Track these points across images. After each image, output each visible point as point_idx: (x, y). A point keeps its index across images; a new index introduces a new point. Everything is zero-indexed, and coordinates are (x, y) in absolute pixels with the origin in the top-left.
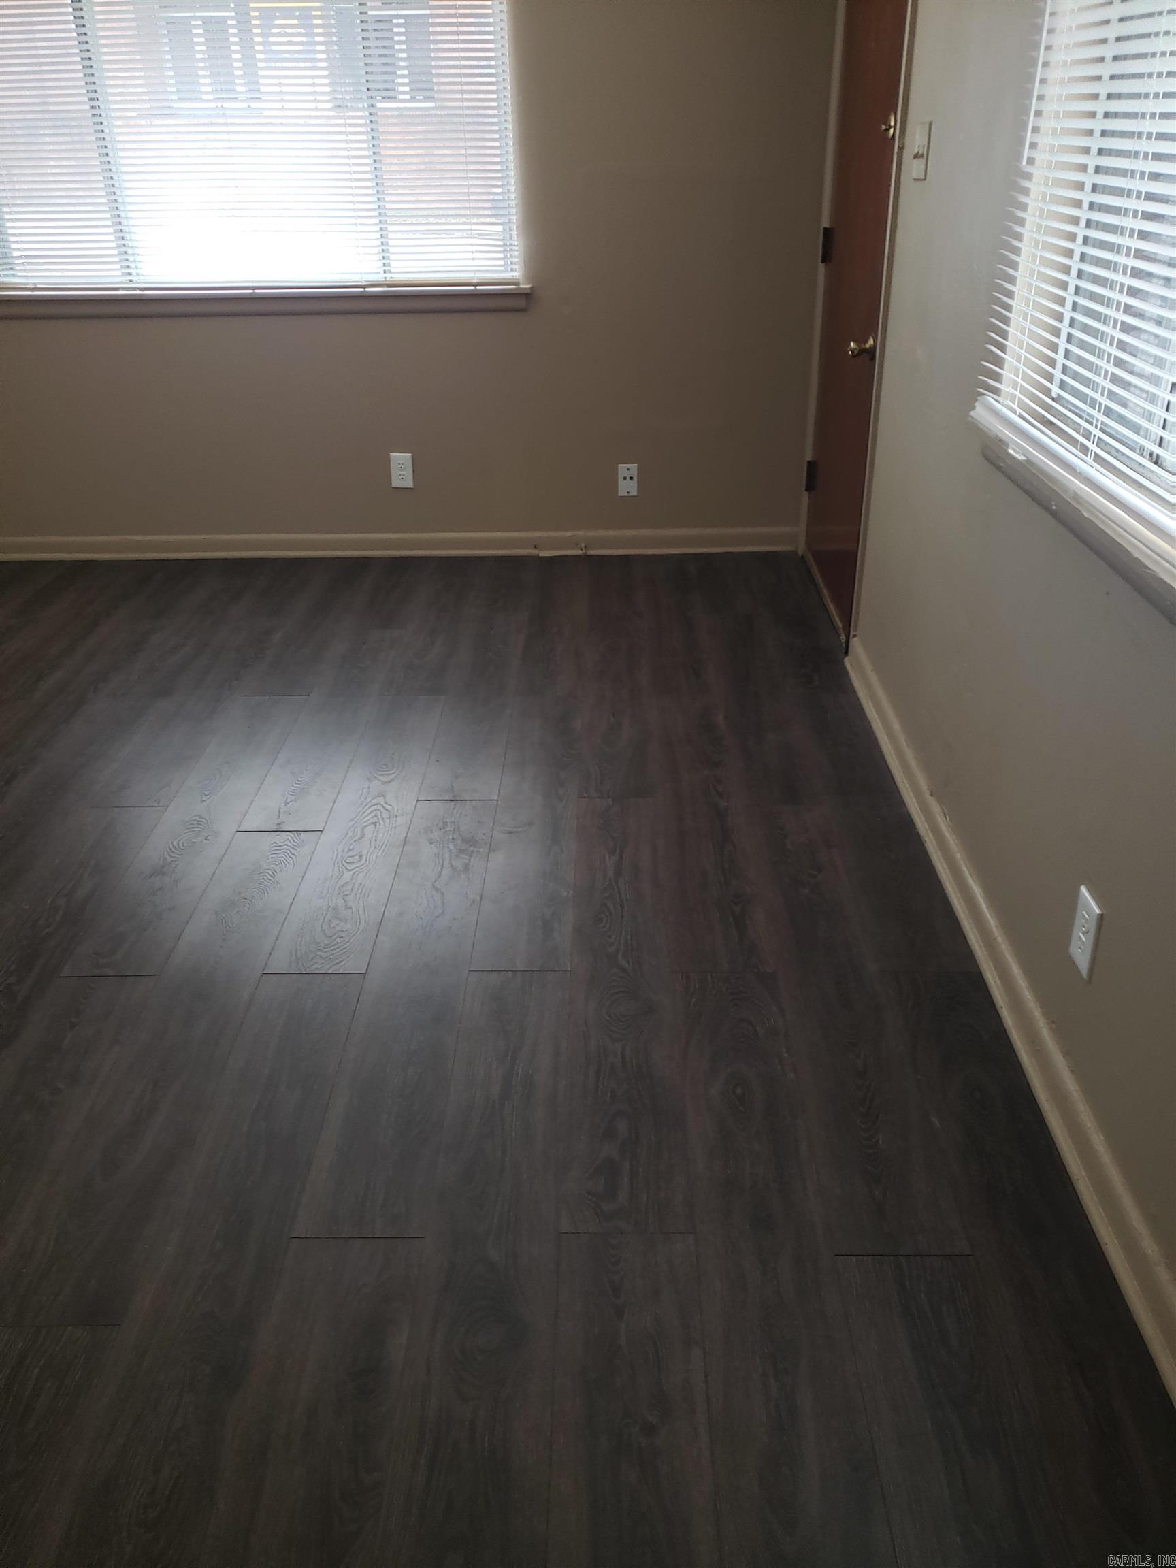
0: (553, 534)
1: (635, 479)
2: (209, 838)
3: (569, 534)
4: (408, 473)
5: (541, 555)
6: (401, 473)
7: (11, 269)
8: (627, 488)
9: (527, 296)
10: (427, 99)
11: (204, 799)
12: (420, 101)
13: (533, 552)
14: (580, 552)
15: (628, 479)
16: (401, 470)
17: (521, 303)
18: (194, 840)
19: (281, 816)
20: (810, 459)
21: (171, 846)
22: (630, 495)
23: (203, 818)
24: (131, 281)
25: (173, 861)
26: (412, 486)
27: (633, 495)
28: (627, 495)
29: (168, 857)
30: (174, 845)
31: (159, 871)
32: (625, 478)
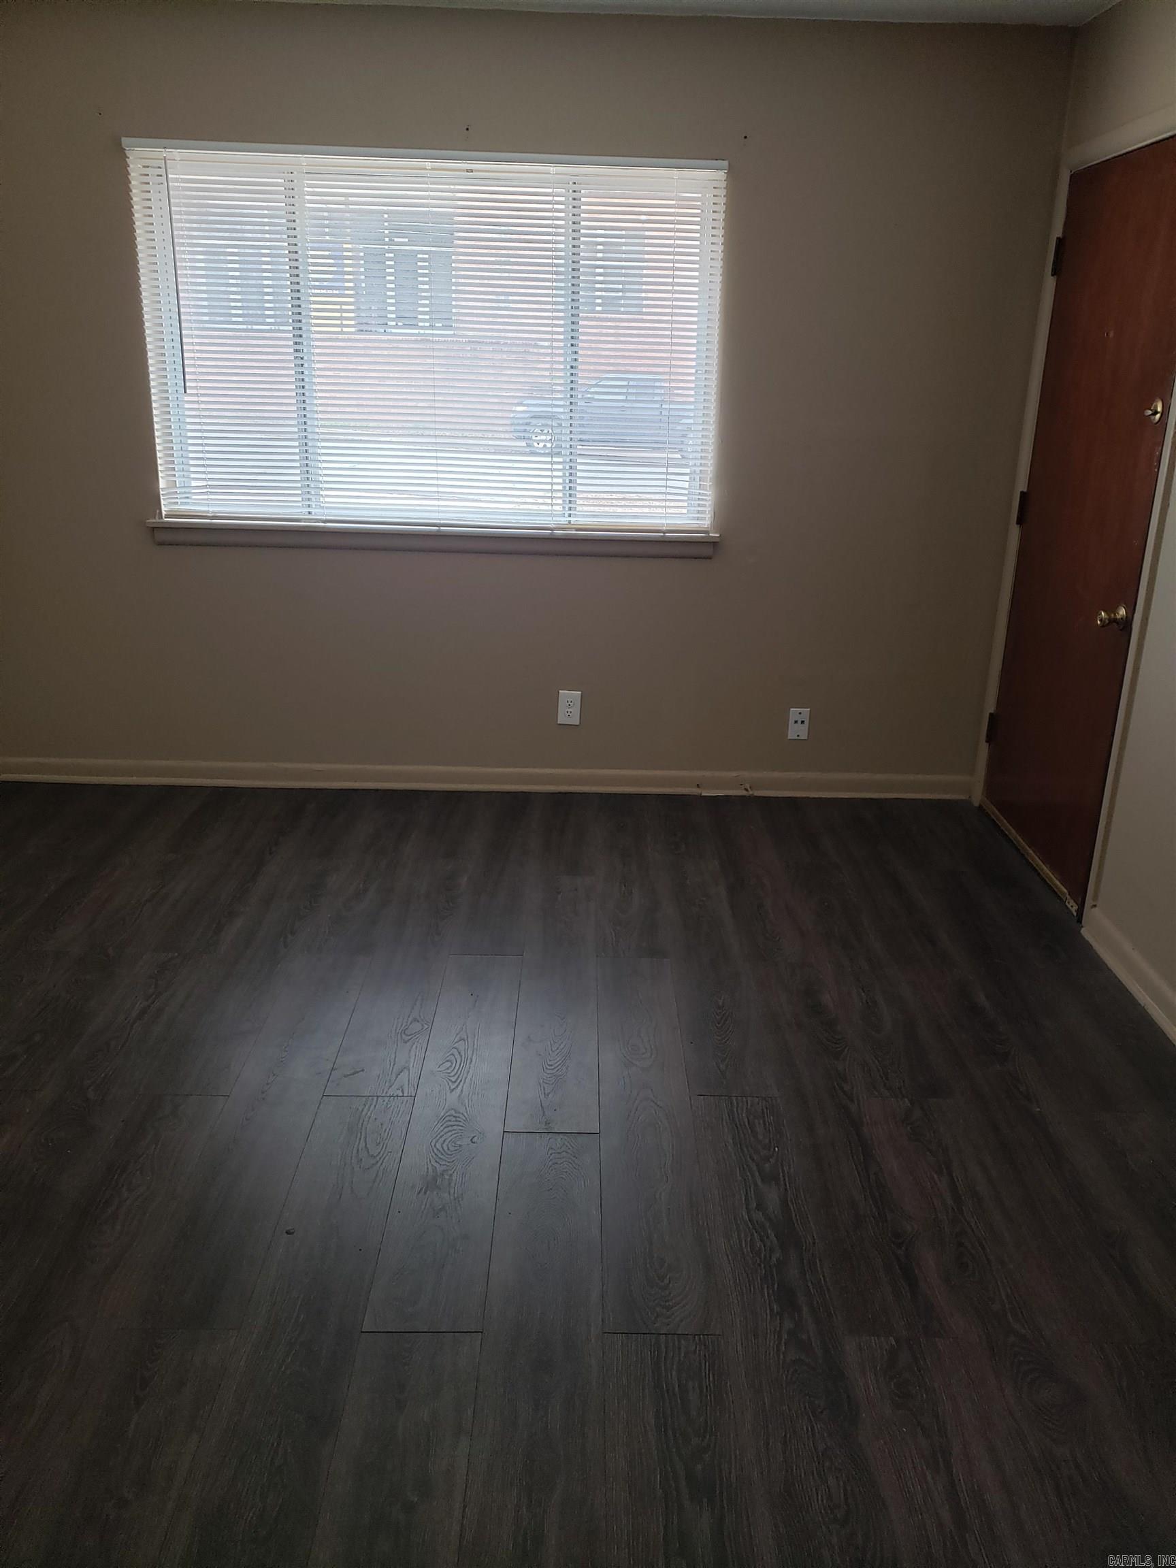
0: (717, 774)
1: (807, 722)
2: (475, 1140)
3: (734, 774)
4: (576, 711)
5: (703, 794)
6: (569, 710)
7: (188, 498)
8: (797, 733)
9: (714, 544)
10: (445, 327)
11: (453, 1087)
12: (438, 328)
13: (695, 791)
14: (744, 793)
15: (799, 722)
16: (569, 708)
17: (707, 551)
18: (458, 1143)
19: (546, 1113)
20: (992, 712)
21: (435, 1151)
22: (799, 738)
23: (459, 1113)
24: (310, 513)
25: (444, 1171)
26: (578, 723)
27: (802, 738)
28: (797, 738)
29: (437, 1165)
30: (438, 1149)
31: (432, 1183)
32: (796, 722)
